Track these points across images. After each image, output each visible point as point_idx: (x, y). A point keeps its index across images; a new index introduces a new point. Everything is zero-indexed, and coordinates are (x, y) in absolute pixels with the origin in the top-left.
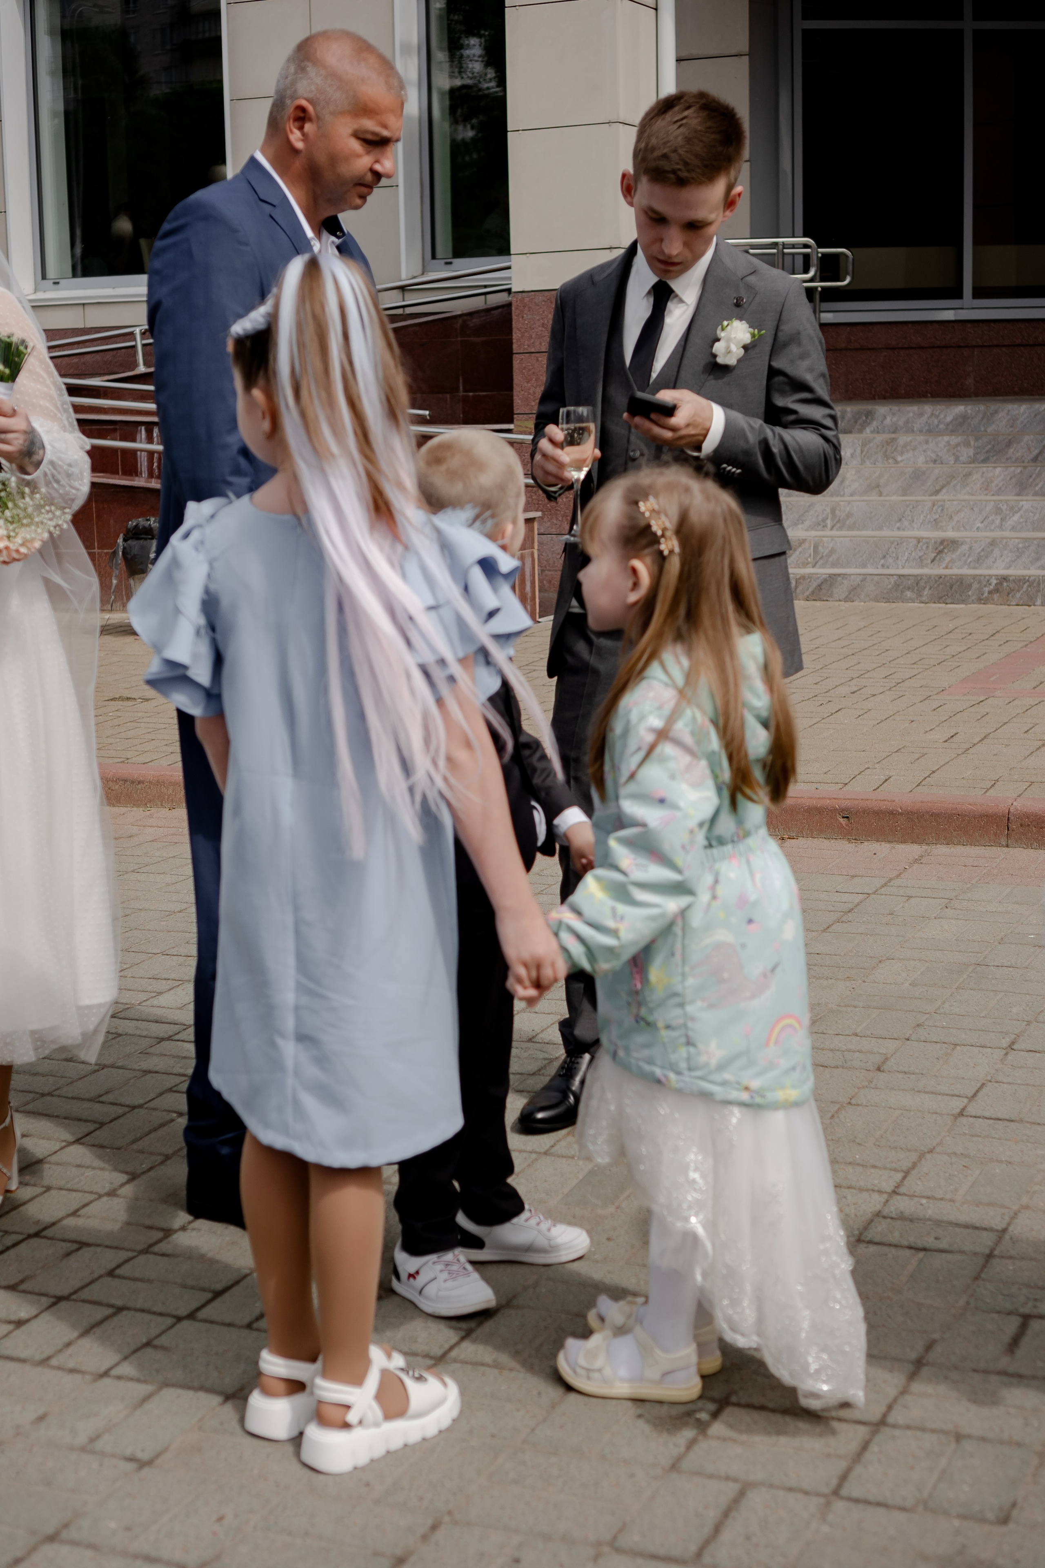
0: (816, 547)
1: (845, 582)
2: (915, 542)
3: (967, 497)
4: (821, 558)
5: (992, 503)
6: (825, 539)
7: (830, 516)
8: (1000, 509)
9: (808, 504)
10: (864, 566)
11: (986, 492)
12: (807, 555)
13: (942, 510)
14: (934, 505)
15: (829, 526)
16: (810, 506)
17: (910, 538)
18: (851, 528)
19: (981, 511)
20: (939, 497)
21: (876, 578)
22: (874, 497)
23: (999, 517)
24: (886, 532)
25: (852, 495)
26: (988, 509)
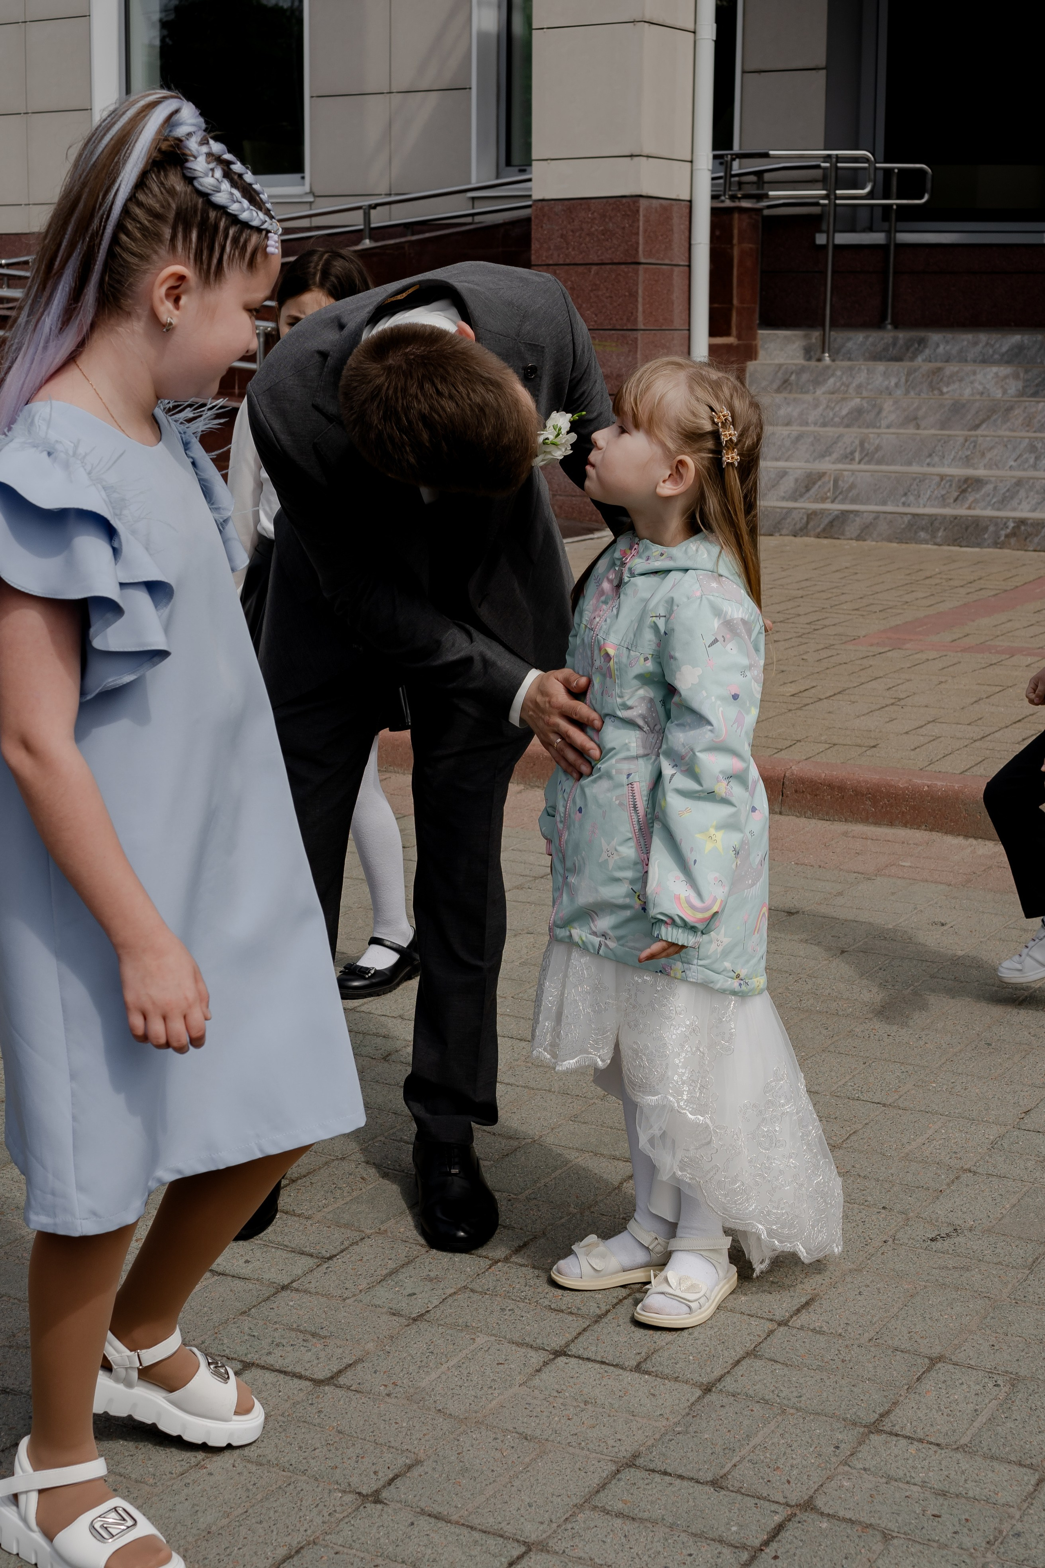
0: (836, 481)
1: (858, 519)
2: (938, 479)
3: (1008, 433)
4: (840, 493)
5: (1027, 440)
6: (846, 473)
7: (858, 449)
8: (1034, 446)
9: (837, 435)
10: (884, 503)
11: (1027, 428)
12: (826, 489)
13: (975, 446)
14: (966, 440)
15: (857, 459)
16: (838, 437)
17: (933, 475)
18: (879, 463)
19: (1014, 449)
20: (979, 432)
21: (889, 516)
22: (911, 430)
23: (1033, 456)
24: (915, 468)
25: (888, 427)
26: (1022, 446)
